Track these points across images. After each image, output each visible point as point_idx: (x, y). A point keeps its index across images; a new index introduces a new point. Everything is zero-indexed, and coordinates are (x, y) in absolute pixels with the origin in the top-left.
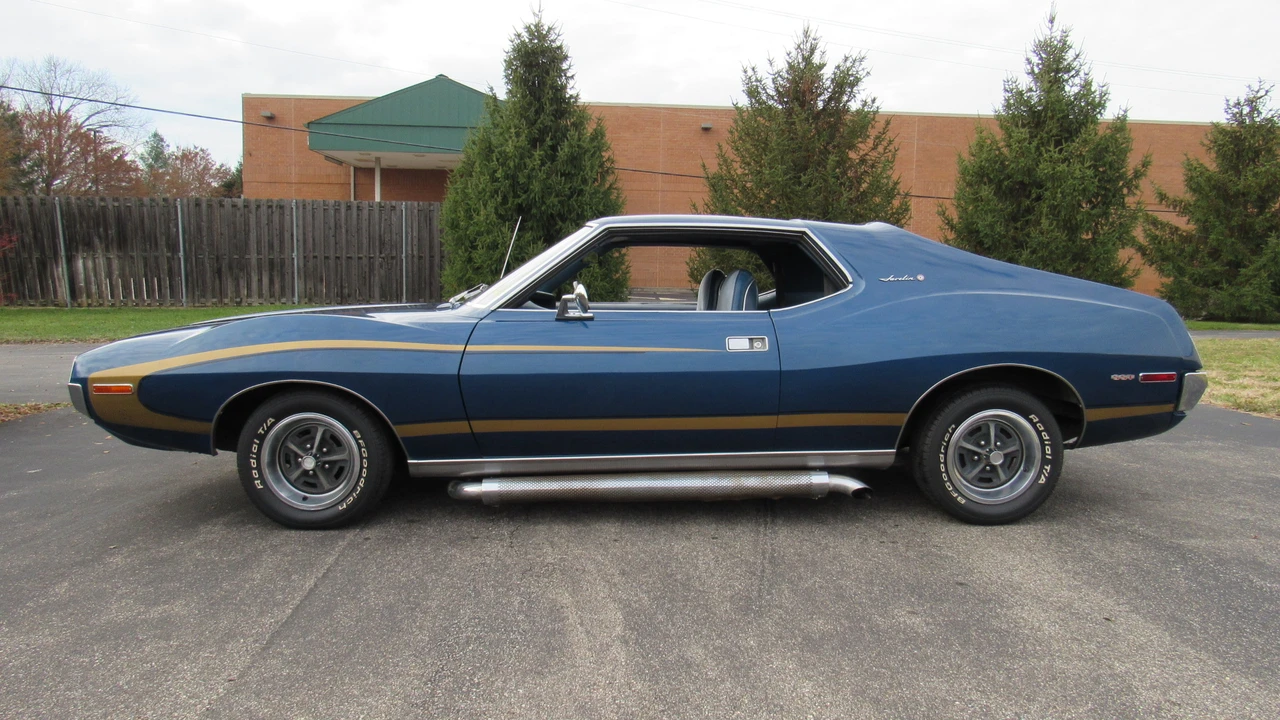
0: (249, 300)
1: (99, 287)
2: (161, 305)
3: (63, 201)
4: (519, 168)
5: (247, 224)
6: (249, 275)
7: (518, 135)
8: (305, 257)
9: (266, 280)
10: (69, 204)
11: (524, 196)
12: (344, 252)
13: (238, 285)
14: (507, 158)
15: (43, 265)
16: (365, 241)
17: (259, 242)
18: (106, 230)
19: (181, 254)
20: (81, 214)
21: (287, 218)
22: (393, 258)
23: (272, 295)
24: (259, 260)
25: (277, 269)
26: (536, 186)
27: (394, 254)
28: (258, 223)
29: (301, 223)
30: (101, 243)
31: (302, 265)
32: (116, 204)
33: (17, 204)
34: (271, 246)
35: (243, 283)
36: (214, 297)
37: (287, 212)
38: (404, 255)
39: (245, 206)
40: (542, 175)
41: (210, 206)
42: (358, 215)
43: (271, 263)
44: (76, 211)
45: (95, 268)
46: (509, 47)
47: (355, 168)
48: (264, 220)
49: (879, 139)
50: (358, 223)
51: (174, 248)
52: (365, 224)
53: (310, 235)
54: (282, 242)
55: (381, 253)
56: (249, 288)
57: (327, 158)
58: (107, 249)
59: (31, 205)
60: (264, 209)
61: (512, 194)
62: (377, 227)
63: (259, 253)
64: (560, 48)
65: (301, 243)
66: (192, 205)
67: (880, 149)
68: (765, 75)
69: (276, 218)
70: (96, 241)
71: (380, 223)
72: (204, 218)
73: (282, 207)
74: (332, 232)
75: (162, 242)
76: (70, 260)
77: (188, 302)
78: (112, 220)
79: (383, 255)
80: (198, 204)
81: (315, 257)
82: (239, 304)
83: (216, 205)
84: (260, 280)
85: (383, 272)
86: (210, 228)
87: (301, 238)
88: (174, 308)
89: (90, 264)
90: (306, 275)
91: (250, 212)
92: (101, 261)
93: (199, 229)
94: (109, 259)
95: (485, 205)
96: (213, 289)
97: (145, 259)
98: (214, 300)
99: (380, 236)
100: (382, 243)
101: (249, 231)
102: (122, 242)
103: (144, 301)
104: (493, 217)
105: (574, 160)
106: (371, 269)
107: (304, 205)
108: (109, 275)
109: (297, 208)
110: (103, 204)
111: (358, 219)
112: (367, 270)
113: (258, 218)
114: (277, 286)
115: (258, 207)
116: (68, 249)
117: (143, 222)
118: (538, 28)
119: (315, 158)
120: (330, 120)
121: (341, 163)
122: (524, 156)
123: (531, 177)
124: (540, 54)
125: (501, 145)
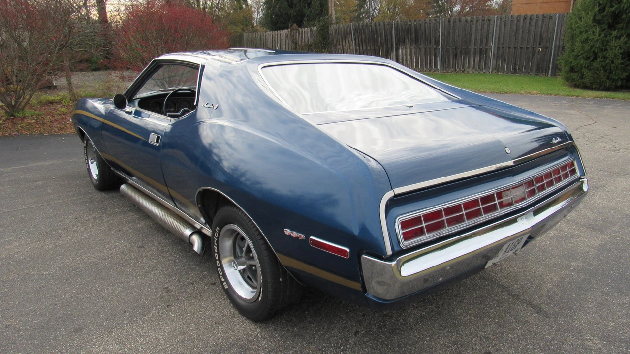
0: (468, 70)
1: (407, 62)
2: (430, 71)
3: (396, 23)
5: (471, 30)
6: (469, 57)
8: (498, 47)
9: (477, 60)
10: (398, 24)
11: (616, 6)
12: (519, 44)
13: (464, 62)
16: (532, 38)
17: (476, 40)
18: (411, 35)
19: (440, 46)
21: (491, 26)
22: (547, 48)
23: (479, 68)
24: (475, 49)
25: (483, 53)
27: (548, 46)
28: (477, 29)
29: (498, 28)
30: (408, 41)
31: (496, 52)
32: (415, 23)
33: (380, 25)
34: (482, 42)
35: (466, 61)
36: (452, 68)
37: (492, 23)
38: (553, 46)
39: (471, 21)
41: (455, 22)
42: (530, 23)
43: (481, 50)
44: (400, 27)
45: (406, 53)
48: (480, 28)
50: (529, 27)
51: (437, 43)
52: (533, 28)
53: (502, 35)
54: (487, 40)
55: (540, 45)
56: (469, 65)
58: (411, 45)
59: (384, 25)
60: (480, 21)
61: (609, 5)
62: (540, 29)
63: (475, 45)
65: (497, 40)
66: (447, 22)
69: (486, 26)
70: (406, 40)
71: (542, 26)
72: (452, 28)
73: (489, 20)
74: (514, 34)
75: (433, 40)
76: (397, 50)
77: (441, 70)
78: (413, 30)
79: (541, 46)
80: (449, 21)
81: (503, 47)
82: (463, 72)
83: (457, 21)
84: (474, 60)
85: (539, 56)
86: (454, 33)
87: (497, 37)
88: (435, 73)
89: (404, 51)
90: (497, 57)
91: (473, 24)
92: (408, 50)
93: (449, 33)
94: (411, 49)
96: (452, 64)
97: (426, 48)
98: (453, 70)
99: (541, 34)
100: (541, 39)
101: (472, 34)
102: (417, 41)
103: (423, 69)
106: (533, 55)
107: (501, 19)
108: (411, 55)
109: (497, 20)
110: (410, 23)
111: (530, 25)
112: (531, 55)
113: (477, 27)
114: (483, 63)
115: (477, 21)
116: (396, 44)
117: (425, 31)
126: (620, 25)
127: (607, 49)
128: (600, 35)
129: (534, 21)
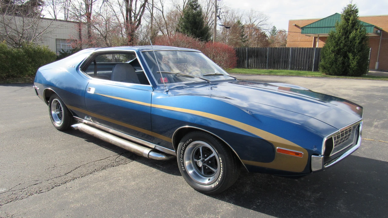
0: (280, 68)
1: (252, 65)
2: (263, 69)
4: (339, 40)
5: (281, 53)
6: (280, 64)
7: (340, 32)
8: (292, 60)
9: (283, 65)
10: (249, 49)
12: (301, 59)
13: (278, 65)
14: (336, 38)
15: (243, 61)
16: (306, 57)
17: (283, 57)
18: (254, 54)
19: (267, 59)
20: (251, 51)
21: (289, 51)
23: (284, 68)
24: (282, 60)
25: (286, 62)
26: (342, 45)
27: (312, 60)
29: (292, 52)
31: (291, 62)
33: (240, 49)
34: (285, 57)
35: (279, 65)
38: (314, 60)
39: (281, 49)
40: (344, 42)
41: (274, 49)
45: (252, 61)
47: (315, 37)
48: (284, 52)
50: (304, 52)
51: (266, 57)
52: (306, 53)
53: (294, 55)
54: (287, 57)
55: (309, 59)
56: (280, 66)
58: (254, 58)
59: (243, 49)
60: (284, 49)
62: (309, 53)
63: (283, 59)
64: (357, 9)
65: (291, 57)
66: (271, 49)
69: (287, 51)
70: (253, 56)
72: (273, 52)
73: (288, 49)
74: (298, 54)
75: (264, 56)
76: (248, 60)
77: (268, 69)
78: (256, 52)
81: (294, 60)
84: (282, 65)
85: (309, 64)
86: (273, 53)
89: (251, 60)
90: (292, 64)
92: (253, 60)
93: (271, 54)
94: (254, 60)
96: (273, 66)
97: (261, 60)
99: (309, 55)
100: (309, 57)
102: (257, 56)
103: (260, 68)
104: (330, 51)
105: (354, 38)
107: (293, 49)
108: (254, 63)
109: (291, 49)
110: (254, 49)
112: (305, 63)
113: (283, 52)
114: (285, 66)
115: (283, 49)
116: (248, 58)
117: (261, 52)
118: (351, 5)
119: (304, 35)
120: (307, 27)
121: (310, 36)
122: (340, 37)
123: (341, 42)
124: (350, 12)
125: (335, 35)
126: (340, 53)
127: (336, 61)
128: (334, 56)
129: (306, 50)
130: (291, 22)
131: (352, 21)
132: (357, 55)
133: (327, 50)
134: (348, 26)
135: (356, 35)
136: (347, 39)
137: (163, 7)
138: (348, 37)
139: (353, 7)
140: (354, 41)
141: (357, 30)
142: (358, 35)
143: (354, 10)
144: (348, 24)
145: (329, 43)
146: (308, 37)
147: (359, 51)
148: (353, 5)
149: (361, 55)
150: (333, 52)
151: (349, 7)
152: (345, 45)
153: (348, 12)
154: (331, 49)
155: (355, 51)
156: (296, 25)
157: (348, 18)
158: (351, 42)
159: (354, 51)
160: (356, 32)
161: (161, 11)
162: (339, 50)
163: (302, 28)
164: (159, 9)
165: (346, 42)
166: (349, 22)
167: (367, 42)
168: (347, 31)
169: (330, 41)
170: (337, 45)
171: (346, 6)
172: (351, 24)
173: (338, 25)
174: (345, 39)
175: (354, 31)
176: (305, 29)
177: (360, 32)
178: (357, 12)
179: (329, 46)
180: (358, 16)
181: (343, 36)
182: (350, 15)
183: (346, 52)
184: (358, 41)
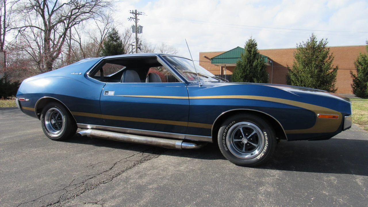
4: (245, 68)
7: (245, 61)
14: (243, 66)
26: (248, 71)
40: (249, 69)
46: (245, 44)
47: (222, 67)
49: (330, 57)
57: (215, 65)
64: (256, 43)
67: (331, 59)
68: (303, 45)
95: (238, 75)
104: (240, 77)
105: (256, 66)
118: (251, 40)
119: (213, 65)
120: (216, 58)
121: (218, 66)
122: (246, 66)
123: (247, 69)
124: (251, 45)
125: (242, 64)
126: (247, 78)
130: (201, 54)
131: (254, 52)
132: (260, 80)
133: (237, 76)
134: (250, 56)
135: (258, 64)
136: (251, 67)
137: (80, 39)
138: (252, 66)
139: (253, 41)
140: (256, 69)
141: (257, 59)
142: (259, 64)
143: (253, 44)
144: (251, 55)
145: (238, 70)
146: (216, 67)
147: (261, 77)
148: (252, 40)
149: (263, 80)
150: (242, 77)
151: (250, 41)
152: (250, 72)
153: (249, 45)
154: (240, 75)
155: (259, 76)
156: (205, 57)
157: (250, 50)
158: (254, 69)
159: (257, 77)
160: (257, 61)
161: (78, 42)
162: (246, 76)
163: (212, 59)
164: (76, 41)
165: (251, 69)
166: (251, 53)
167: (266, 69)
168: (251, 61)
169: (238, 69)
170: (244, 72)
171: (248, 41)
172: (253, 54)
173: (243, 56)
174: (250, 67)
175: (256, 61)
176: (214, 60)
177: (260, 61)
178: (256, 45)
179: (238, 73)
180: (257, 48)
181: (248, 64)
182: (251, 48)
183: (251, 77)
184: (259, 69)
